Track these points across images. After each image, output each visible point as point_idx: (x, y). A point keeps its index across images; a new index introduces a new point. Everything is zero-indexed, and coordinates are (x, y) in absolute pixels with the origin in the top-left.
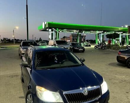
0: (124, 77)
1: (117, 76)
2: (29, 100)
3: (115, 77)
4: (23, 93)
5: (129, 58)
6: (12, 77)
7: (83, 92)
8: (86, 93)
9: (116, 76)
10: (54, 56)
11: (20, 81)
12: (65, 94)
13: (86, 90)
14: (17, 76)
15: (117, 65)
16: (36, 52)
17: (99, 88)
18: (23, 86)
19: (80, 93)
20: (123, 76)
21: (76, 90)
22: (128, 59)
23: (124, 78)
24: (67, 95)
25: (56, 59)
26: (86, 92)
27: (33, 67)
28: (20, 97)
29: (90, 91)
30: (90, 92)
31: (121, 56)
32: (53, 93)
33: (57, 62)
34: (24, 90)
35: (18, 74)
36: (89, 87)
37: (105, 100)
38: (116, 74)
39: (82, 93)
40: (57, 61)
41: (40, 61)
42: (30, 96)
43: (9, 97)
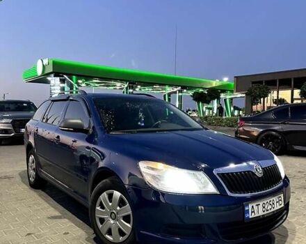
2: (101, 208)
12: (218, 174)
13: (258, 166)
19: (248, 172)
24: (222, 175)
25: (141, 118)
26: (259, 169)
31: (246, 129)
33: (143, 124)
34: (49, 203)
39: (252, 172)
41: (112, 118)
42: (107, 196)
43: (17, 219)
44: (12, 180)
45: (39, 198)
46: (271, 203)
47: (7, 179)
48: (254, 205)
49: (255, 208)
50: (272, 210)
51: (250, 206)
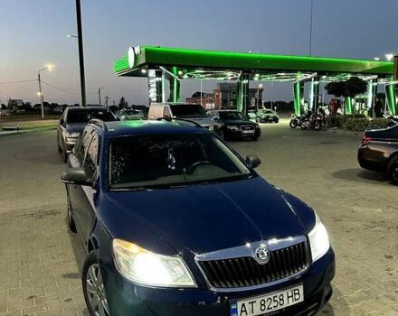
0: (379, 210)
1: (360, 209)
2: (91, 282)
3: (353, 212)
4: (75, 262)
5: (395, 154)
6: (40, 217)
7: (254, 256)
8: (263, 259)
9: (355, 208)
10: (166, 150)
11: (66, 227)
12: (199, 262)
13: (262, 250)
14: (54, 213)
15: (358, 175)
16: (110, 140)
17: (303, 243)
18: (72, 242)
19: (246, 258)
20: (377, 208)
21: (233, 249)
22: (392, 156)
23: (379, 213)
24: (205, 264)
25: (172, 160)
26: (263, 254)
27: (103, 182)
28: (64, 276)
29: (274, 252)
30: (275, 255)
31: (371, 148)
32: (163, 259)
33: (174, 168)
34: (76, 254)
35: (57, 208)
36: (274, 241)
37: (322, 279)
38: (355, 204)
39: (252, 258)
40: (175, 165)
41: (122, 167)
42: (94, 270)
43: (31, 274)
44: (58, 216)
45: (71, 245)
46: (277, 299)
47: (52, 216)
48: (246, 302)
49: (248, 307)
50: (279, 307)
51: (239, 304)
